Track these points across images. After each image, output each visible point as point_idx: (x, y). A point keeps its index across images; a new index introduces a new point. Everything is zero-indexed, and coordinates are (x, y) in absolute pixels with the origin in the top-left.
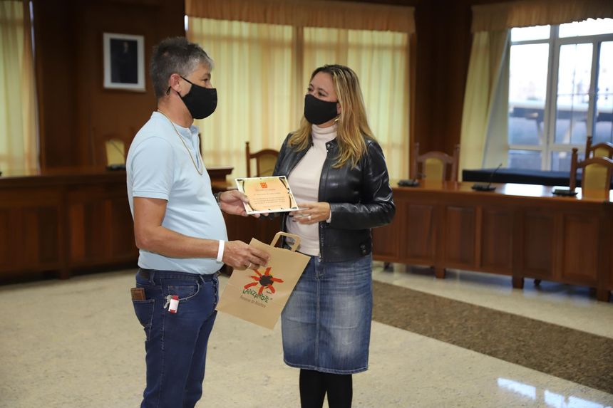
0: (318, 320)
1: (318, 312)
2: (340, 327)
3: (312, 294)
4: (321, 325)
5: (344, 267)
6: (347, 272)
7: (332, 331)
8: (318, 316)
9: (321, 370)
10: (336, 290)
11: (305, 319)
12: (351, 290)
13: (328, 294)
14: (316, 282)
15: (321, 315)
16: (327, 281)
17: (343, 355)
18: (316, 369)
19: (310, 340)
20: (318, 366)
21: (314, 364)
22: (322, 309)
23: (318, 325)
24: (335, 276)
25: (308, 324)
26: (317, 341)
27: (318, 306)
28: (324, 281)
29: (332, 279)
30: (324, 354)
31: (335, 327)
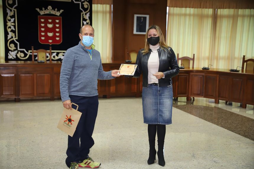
0: (158, 108)
1: (158, 105)
2: (166, 110)
3: (156, 100)
4: (159, 109)
5: (167, 90)
6: (167, 92)
7: (164, 111)
8: (158, 106)
9: (161, 124)
10: (164, 98)
11: (154, 108)
12: (169, 97)
13: (162, 99)
14: (158, 96)
15: (159, 106)
16: (161, 95)
17: (167, 119)
18: (159, 124)
19: (156, 115)
20: (159, 123)
21: (158, 122)
22: (160, 104)
23: (159, 110)
24: (164, 93)
25: (155, 110)
26: (158, 115)
27: (158, 103)
28: (160, 95)
29: (163, 94)
30: (161, 119)
31: (164, 109)
